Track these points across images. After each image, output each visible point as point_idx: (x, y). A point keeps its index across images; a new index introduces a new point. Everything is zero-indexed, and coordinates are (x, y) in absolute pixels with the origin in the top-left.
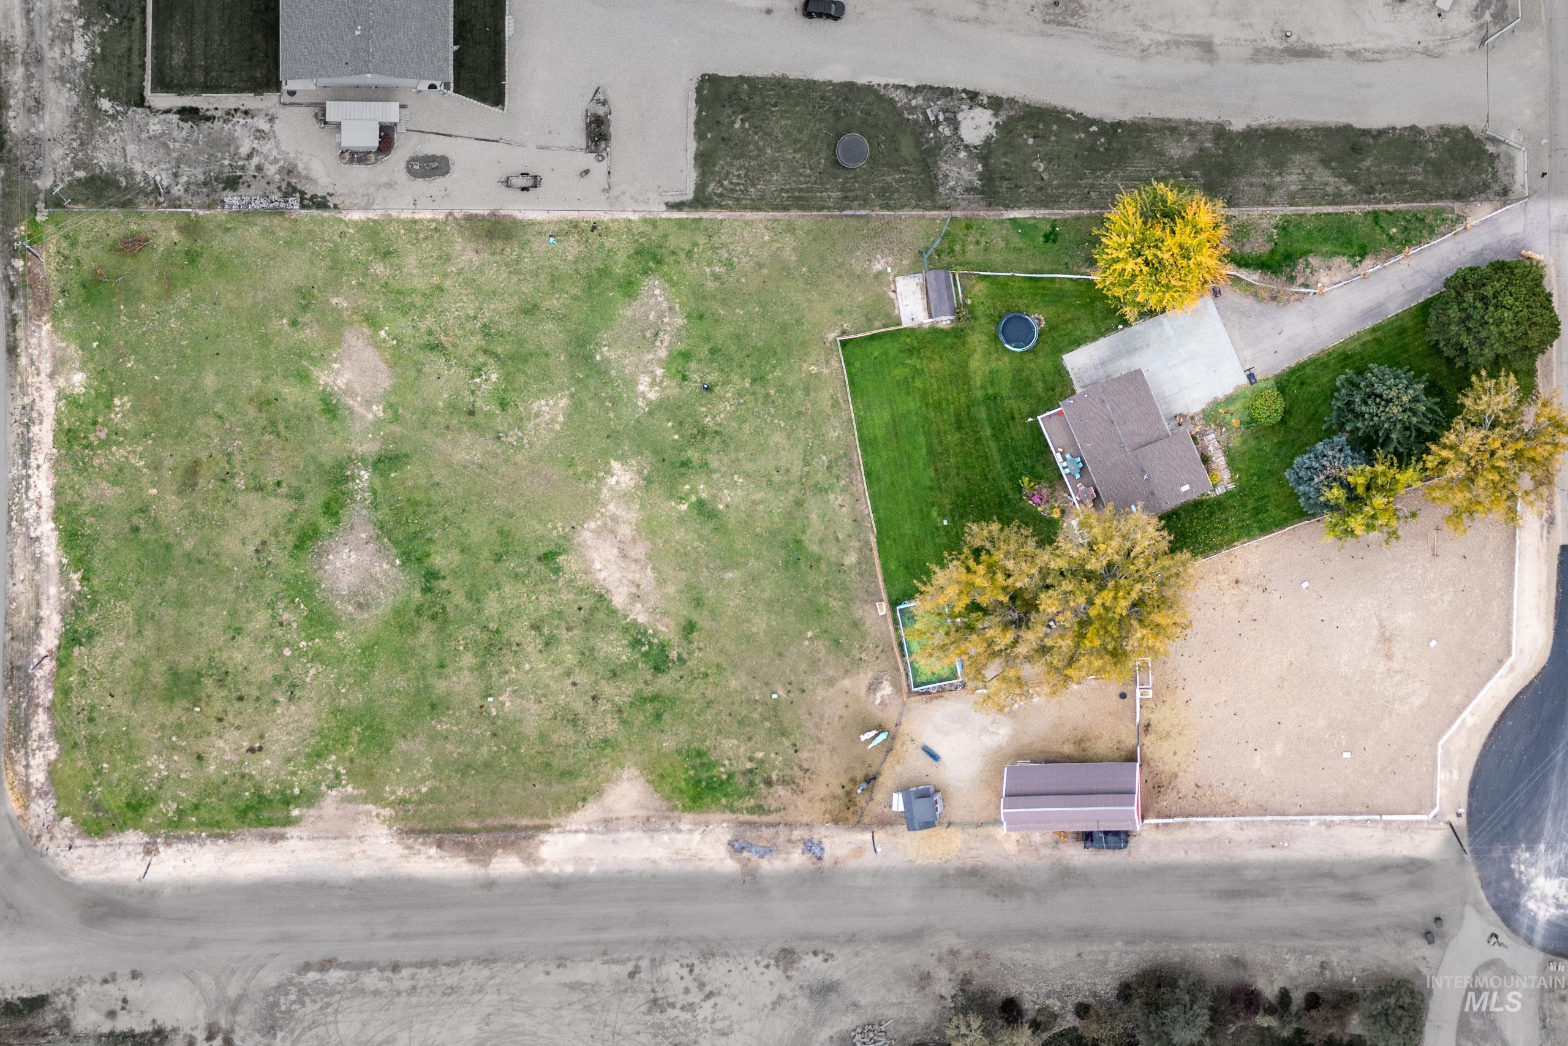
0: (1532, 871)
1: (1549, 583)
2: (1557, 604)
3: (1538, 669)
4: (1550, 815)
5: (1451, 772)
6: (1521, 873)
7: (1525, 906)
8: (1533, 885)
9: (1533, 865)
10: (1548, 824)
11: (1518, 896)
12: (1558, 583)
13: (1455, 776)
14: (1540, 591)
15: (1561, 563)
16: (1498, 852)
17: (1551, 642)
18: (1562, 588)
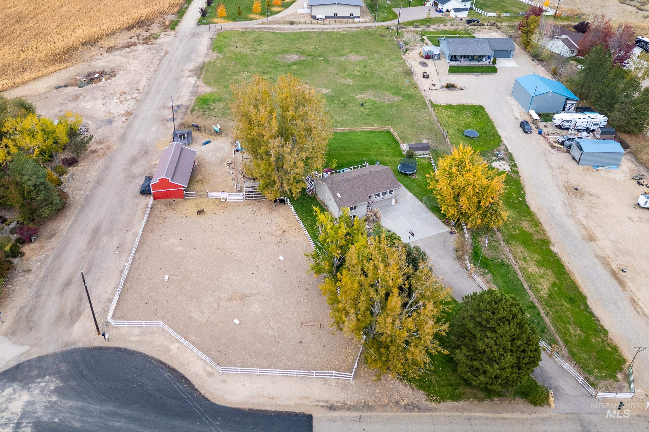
0: (37, 392)
1: (279, 405)
2: (261, 411)
3: (207, 395)
4: (80, 404)
5: (137, 335)
6: (39, 383)
7: (9, 386)
8: (25, 392)
9: (42, 392)
10: (72, 403)
11: (21, 381)
12: (279, 412)
13: (133, 338)
14: (272, 398)
15: (297, 415)
16: (63, 367)
17: (229, 406)
18: (275, 415)
